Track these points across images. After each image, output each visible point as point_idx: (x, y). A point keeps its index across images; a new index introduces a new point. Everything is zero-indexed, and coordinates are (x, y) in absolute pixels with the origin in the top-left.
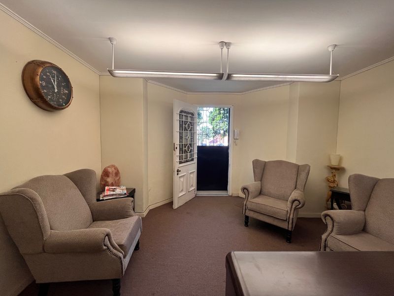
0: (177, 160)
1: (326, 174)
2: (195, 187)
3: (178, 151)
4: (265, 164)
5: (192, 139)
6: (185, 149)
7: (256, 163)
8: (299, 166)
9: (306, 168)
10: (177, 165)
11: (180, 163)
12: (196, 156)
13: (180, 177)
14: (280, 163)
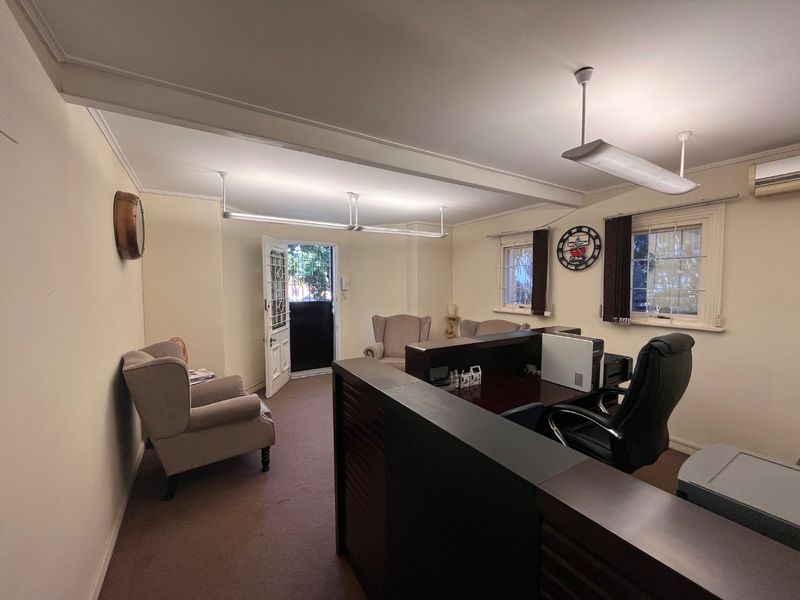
0: (269, 323)
1: (445, 326)
2: (288, 365)
3: (270, 310)
4: (386, 321)
5: (284, 293)
6: (277, 307)
7: (376, 319)
8: (420, 319)
9: (428, 320)
10: (270, 333)
11: (274, 328)
12: (288, 318)
13: (274, 350)
14: (402, 317)
